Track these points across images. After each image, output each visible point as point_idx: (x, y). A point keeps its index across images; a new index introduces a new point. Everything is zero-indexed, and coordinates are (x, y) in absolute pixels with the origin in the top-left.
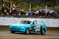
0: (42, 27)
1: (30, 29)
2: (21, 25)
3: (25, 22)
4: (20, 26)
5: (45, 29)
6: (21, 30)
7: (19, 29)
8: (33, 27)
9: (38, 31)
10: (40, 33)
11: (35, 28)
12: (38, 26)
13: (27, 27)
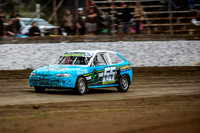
0: (119, 71)
1: (88, 78)
2: (63, 70)
3: (70, 60)
4: (59, 71)
5: (127, 75)
6: (64, 82)
7: (58, 81)
8: (95, 72)
9: (109, 83)
10: (116, 89)
11: (101, 75)
12: (108, 69)
13: (79, 74)
